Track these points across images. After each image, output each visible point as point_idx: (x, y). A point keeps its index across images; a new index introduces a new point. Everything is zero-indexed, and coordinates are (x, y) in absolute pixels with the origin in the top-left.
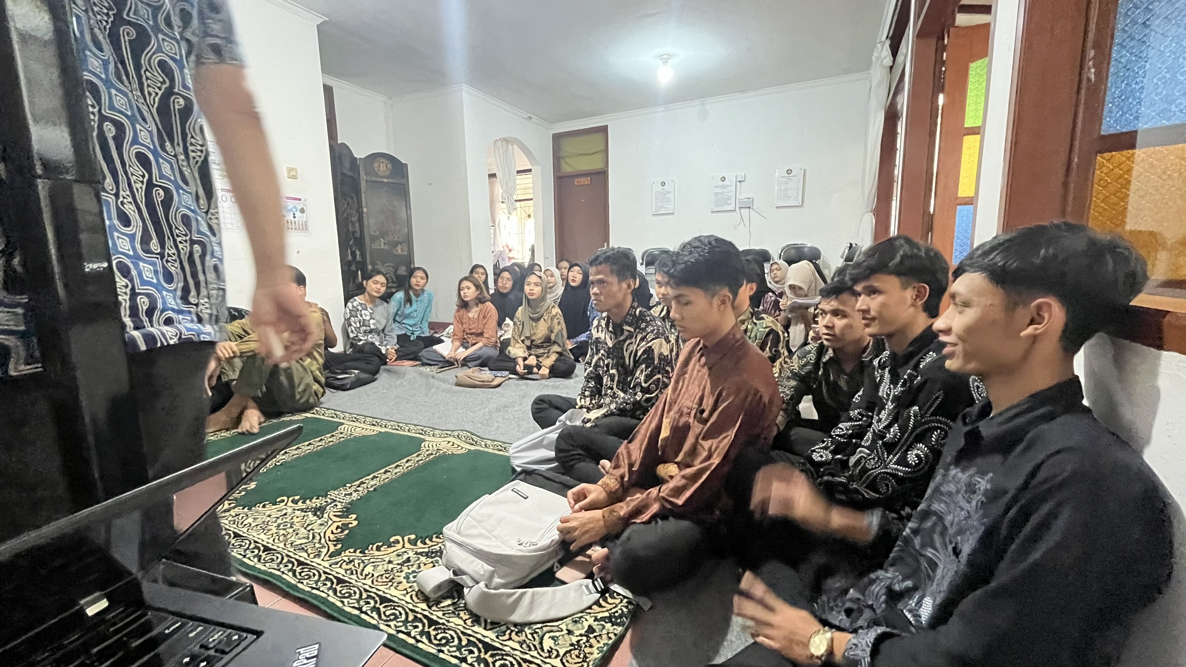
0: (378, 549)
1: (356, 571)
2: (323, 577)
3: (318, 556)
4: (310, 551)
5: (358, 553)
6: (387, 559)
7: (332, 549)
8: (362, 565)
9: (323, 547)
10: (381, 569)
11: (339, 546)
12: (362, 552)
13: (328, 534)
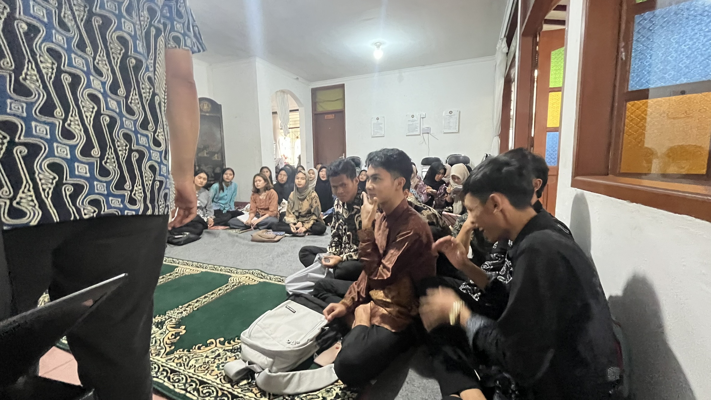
0: (199, 348)
1: (184, 364)
2: (161, 369)
3: (158, 355)
5: (185, 352)
6: (205, 355)
7: (168, 350)
8: (188, 360)
9: (162, 348)
10: (200, 363)
11: (173, 347)
12: (189, 351)
13: (166, 339)
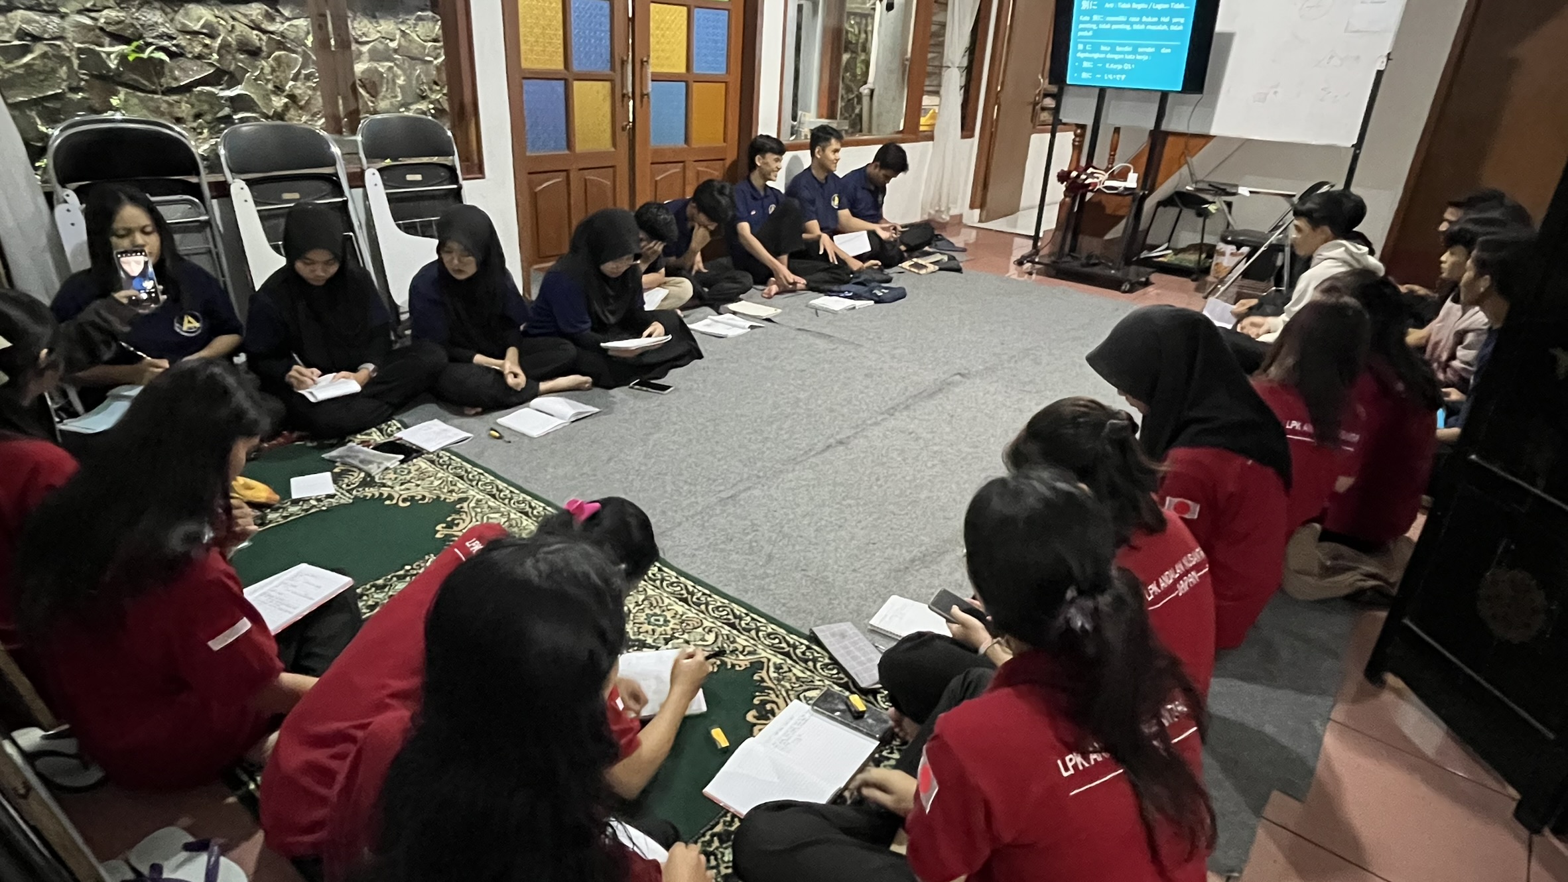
0: (424, 497)
2: (474, 483)
3: (479, 501)
4: (486, 506)
5: (443, 497)
7: (465, 505)
9: (473, 508)
11: (458, 506)
12: (439, 497)
13: (468, 520)
